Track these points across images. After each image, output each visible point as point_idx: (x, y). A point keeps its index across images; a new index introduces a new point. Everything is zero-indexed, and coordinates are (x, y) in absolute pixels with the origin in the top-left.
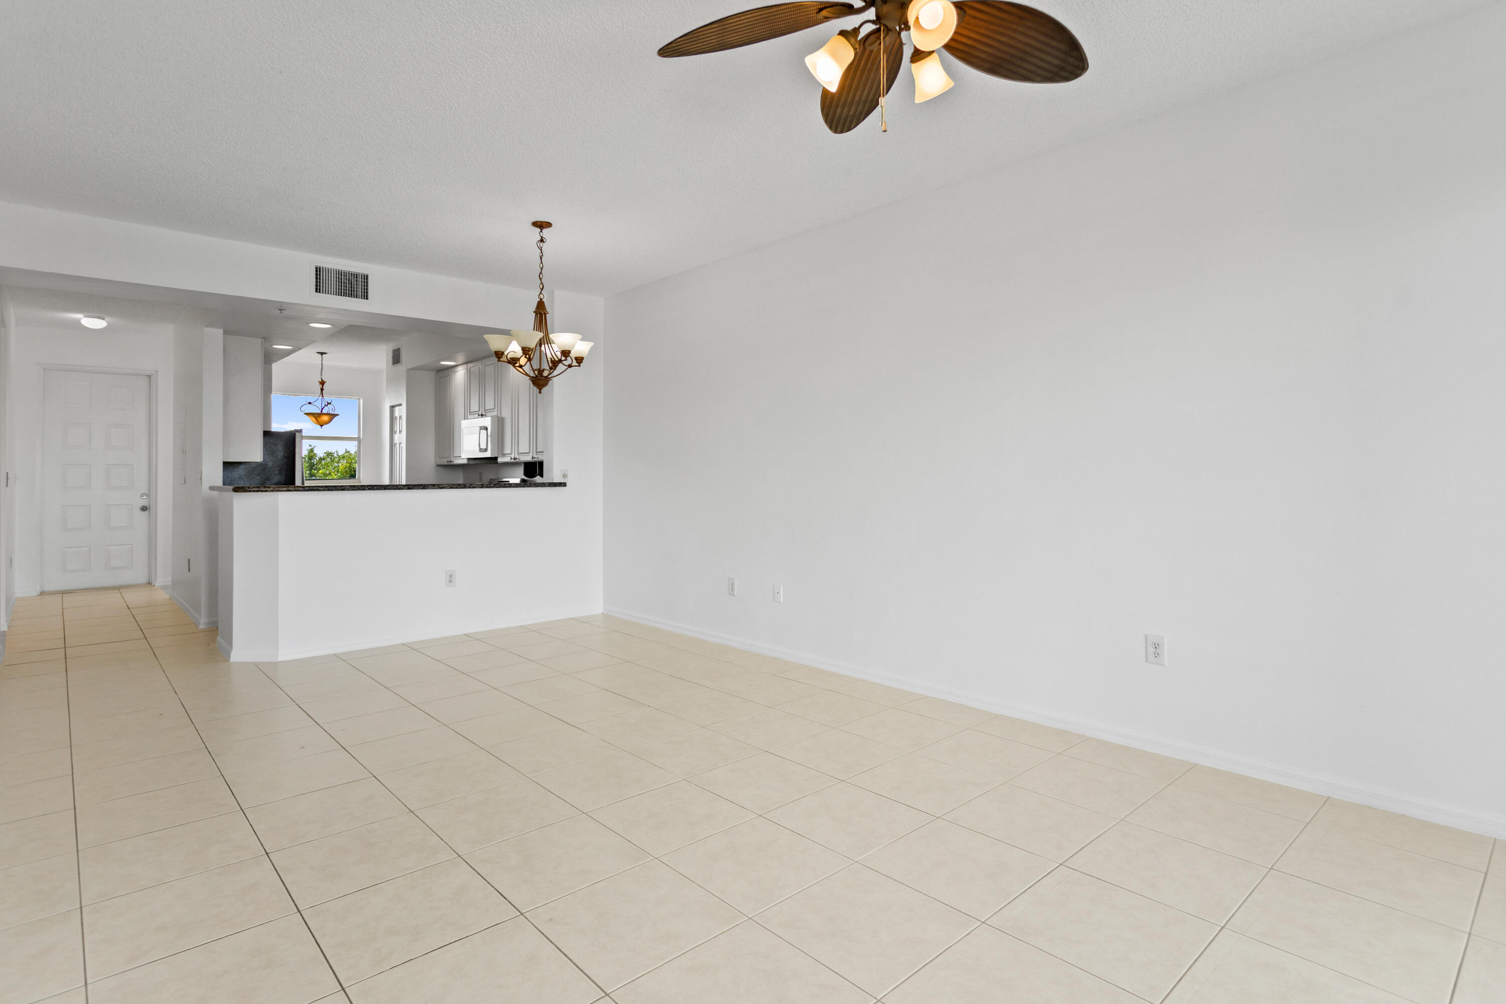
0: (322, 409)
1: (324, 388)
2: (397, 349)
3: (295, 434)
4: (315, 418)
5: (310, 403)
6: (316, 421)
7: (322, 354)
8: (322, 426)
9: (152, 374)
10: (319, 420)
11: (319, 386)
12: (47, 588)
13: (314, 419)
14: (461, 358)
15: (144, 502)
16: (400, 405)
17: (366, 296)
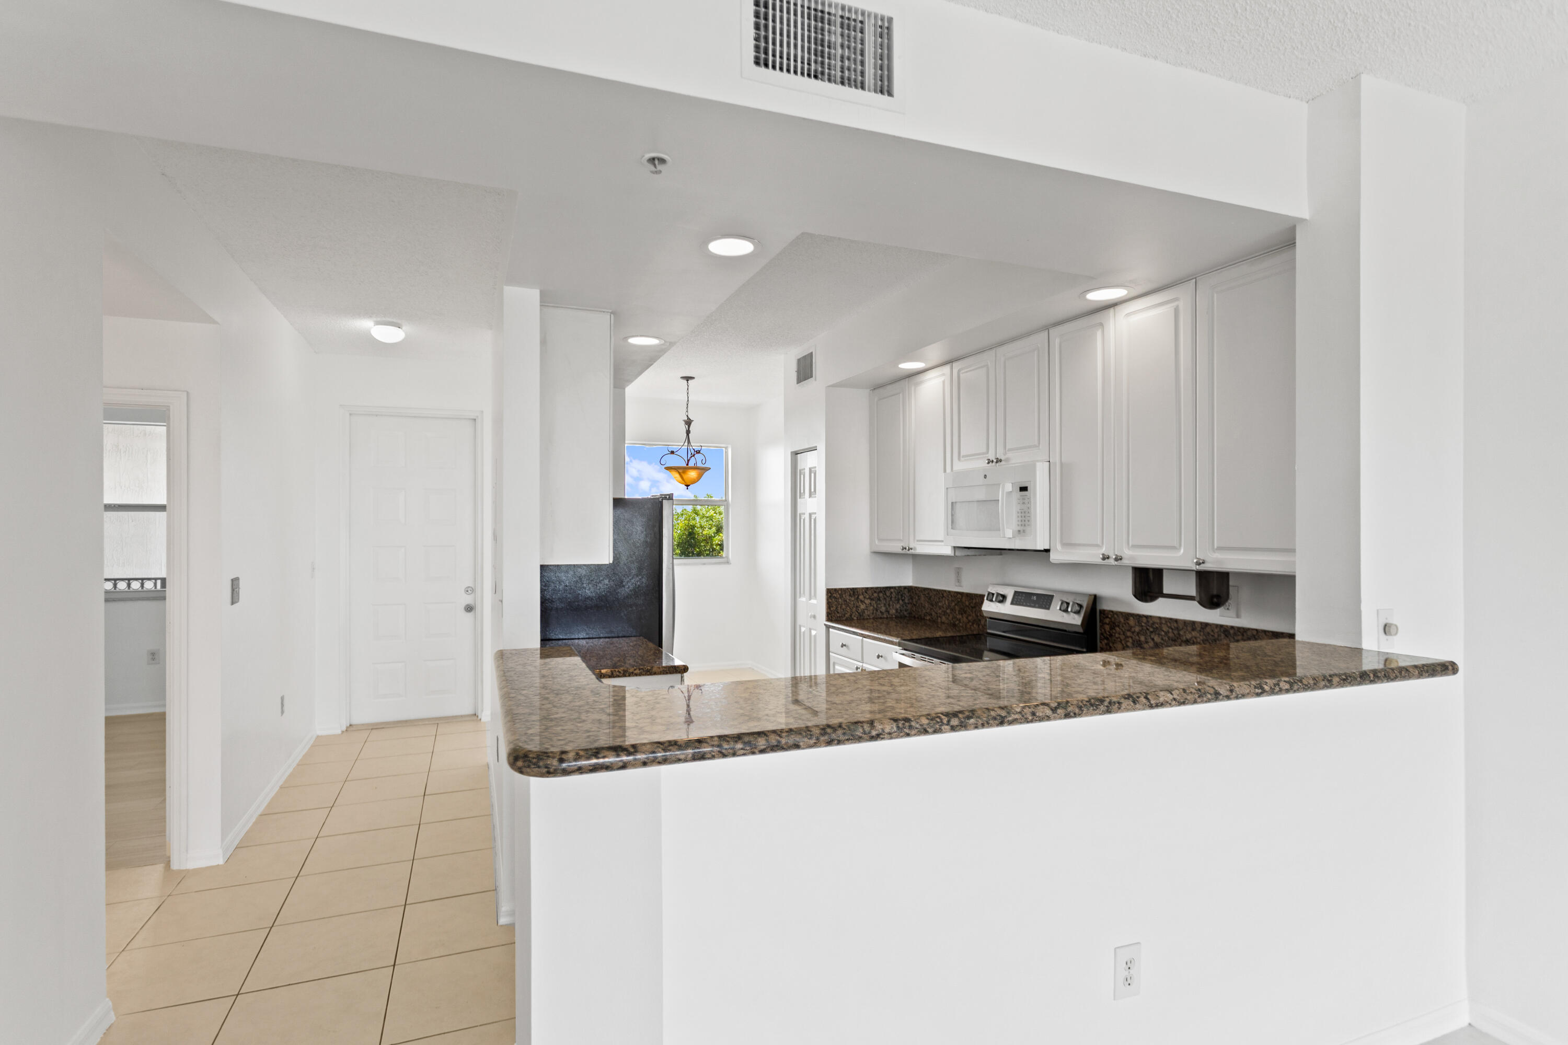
0: (688, 461)
1: (690, 429)
2: (805, 357)
3: (661, 503)
4: (680, 474)
5: (672, 452)
6: (680, 479)
7: (688, 379)
8: (687, 486)
9: (477, 417)
10: (685, 476)
11: (684, 428)
12: (358, 719)
13: (677, 475)
14: (935, 352)
15: (468, 600)
16: (814, 449)
17: (885, 88)
